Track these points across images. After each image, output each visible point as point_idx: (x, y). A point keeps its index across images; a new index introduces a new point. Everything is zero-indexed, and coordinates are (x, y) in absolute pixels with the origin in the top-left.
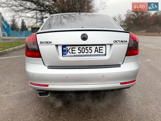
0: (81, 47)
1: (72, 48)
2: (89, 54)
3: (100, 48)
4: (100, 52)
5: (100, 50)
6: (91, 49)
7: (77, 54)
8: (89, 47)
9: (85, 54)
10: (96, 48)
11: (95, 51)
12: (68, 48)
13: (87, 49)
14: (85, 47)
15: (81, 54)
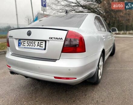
0: (29, 41)
1: (24, 42)
2: (33, 47)
3: (41, 43)
4: (41, 47)
5: (41, 45)
6: (35, 43)
7: (26, 46)
8: (34, 41)
9: (31, 47)
10: (38, 43)
11: (38, 45)
12: (22, 41)
13: (32, 43)
14: (31, 41)
15: (29, 46)
